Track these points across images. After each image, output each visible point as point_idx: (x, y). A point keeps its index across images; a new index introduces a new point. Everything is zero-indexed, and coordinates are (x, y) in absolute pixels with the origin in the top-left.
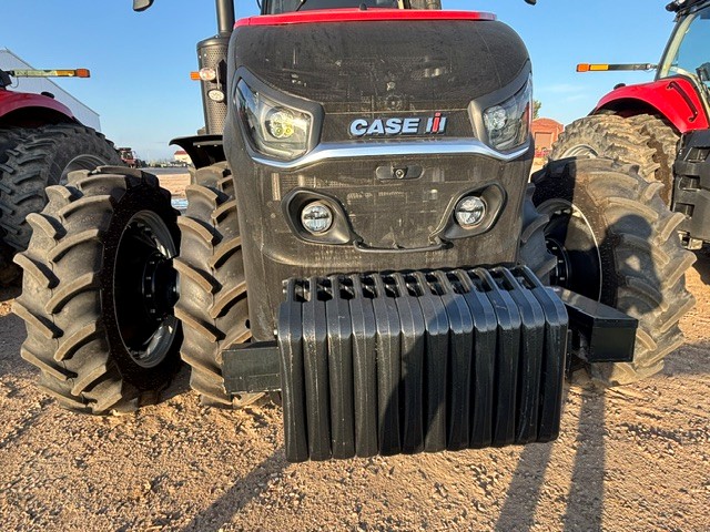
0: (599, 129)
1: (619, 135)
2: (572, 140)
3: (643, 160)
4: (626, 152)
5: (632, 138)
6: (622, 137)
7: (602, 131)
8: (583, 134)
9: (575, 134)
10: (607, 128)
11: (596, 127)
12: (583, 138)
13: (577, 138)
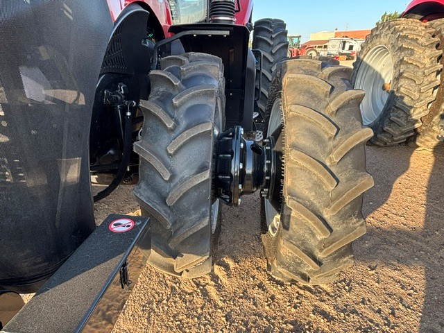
0: (395, 31)
1: (410, 37)
2: (374, 41)
3: (427, 61)
4: (412, 52)
5: (421, 40)
6: (412, 39)
7: (397, 33)
8: (382, 35)
9: (377, 36)
10: (402, 31)
11: (392, 30)
12: (382, 40)
13: (378, 39)
